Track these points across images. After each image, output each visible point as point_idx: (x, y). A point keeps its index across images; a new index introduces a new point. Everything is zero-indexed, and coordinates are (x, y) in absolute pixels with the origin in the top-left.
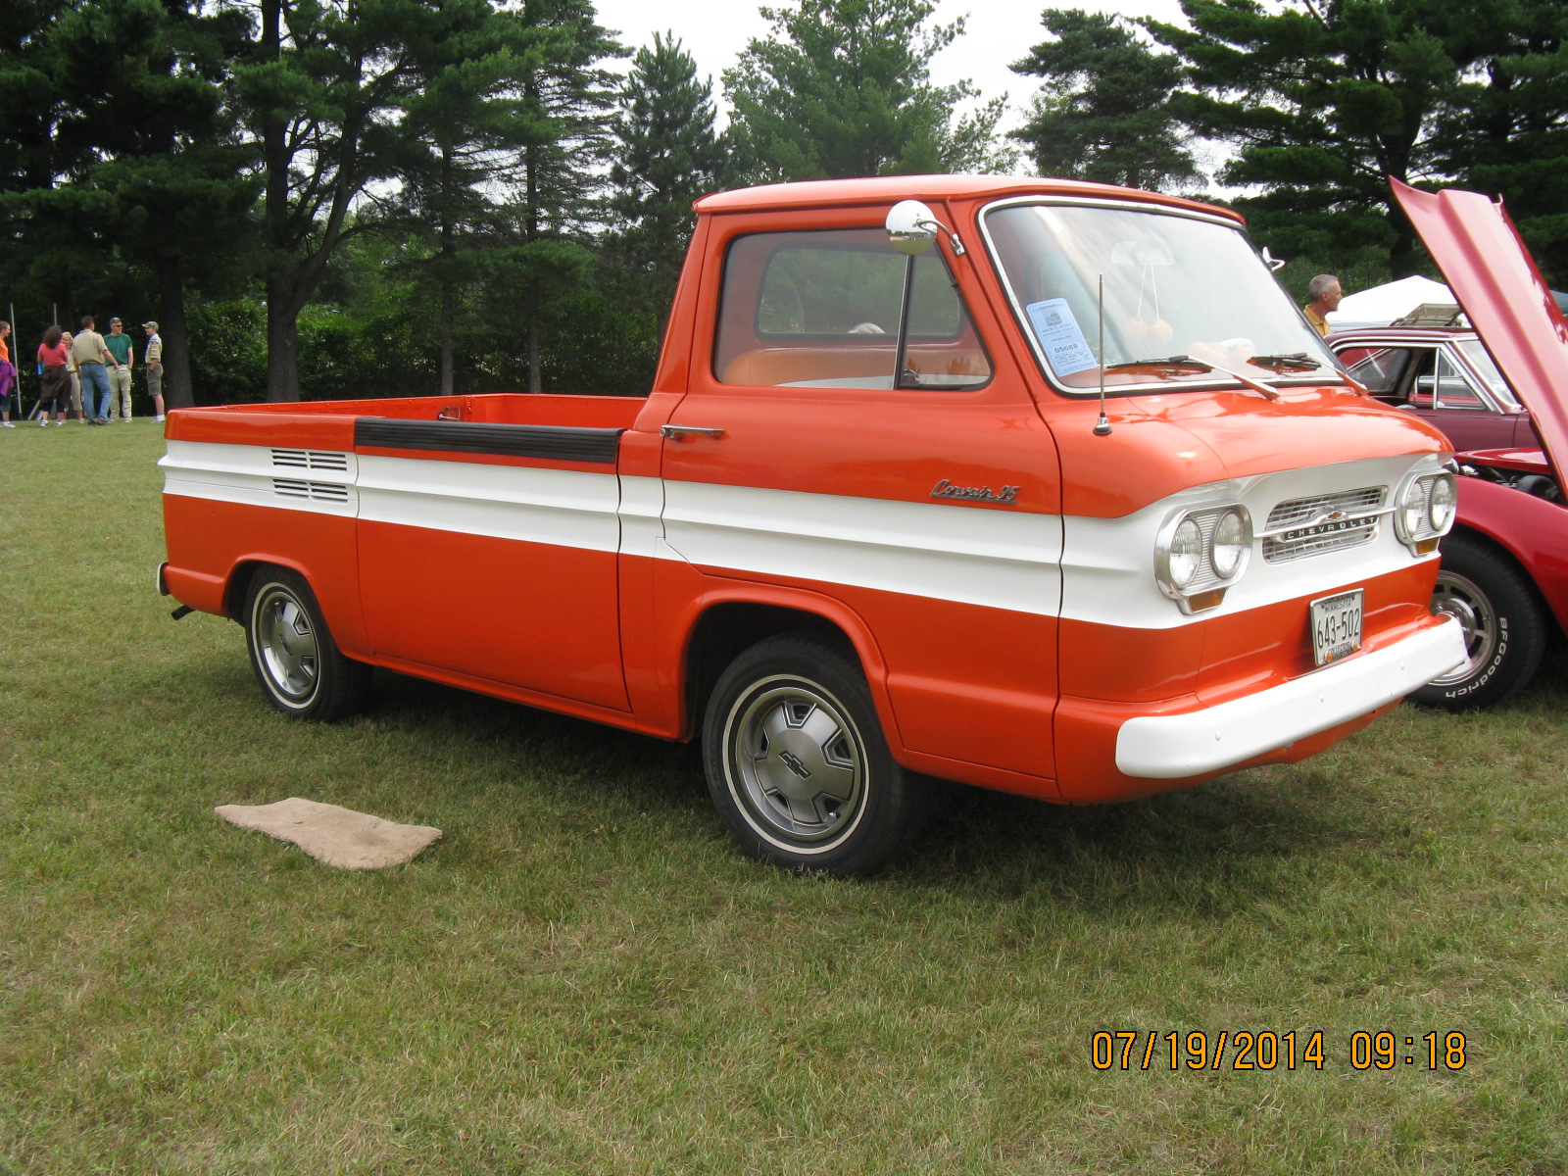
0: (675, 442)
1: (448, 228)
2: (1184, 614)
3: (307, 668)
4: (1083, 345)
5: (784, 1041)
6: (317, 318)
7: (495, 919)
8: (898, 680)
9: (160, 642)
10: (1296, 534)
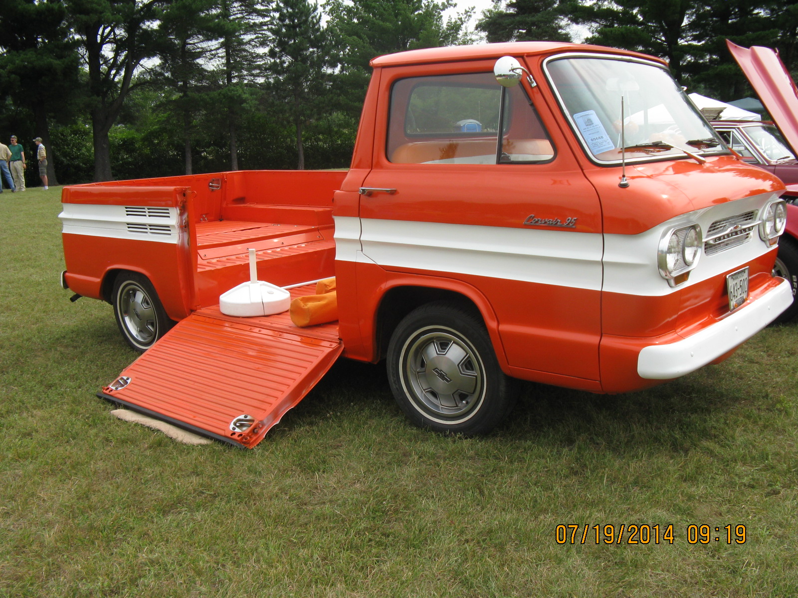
0: (367, 197)
1: (185, 83)
2: (671, 287)
3: (150, 327)
4: (606, 137)
5: (467, 541)
6: (118, 132)
7: (284, 472)
8: (504, 327)
9: (61, 313)
10: (719, 238)
